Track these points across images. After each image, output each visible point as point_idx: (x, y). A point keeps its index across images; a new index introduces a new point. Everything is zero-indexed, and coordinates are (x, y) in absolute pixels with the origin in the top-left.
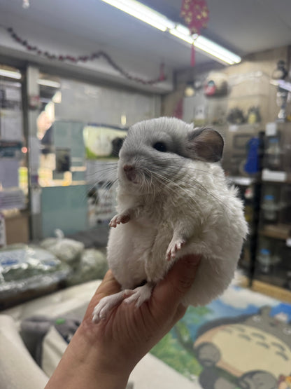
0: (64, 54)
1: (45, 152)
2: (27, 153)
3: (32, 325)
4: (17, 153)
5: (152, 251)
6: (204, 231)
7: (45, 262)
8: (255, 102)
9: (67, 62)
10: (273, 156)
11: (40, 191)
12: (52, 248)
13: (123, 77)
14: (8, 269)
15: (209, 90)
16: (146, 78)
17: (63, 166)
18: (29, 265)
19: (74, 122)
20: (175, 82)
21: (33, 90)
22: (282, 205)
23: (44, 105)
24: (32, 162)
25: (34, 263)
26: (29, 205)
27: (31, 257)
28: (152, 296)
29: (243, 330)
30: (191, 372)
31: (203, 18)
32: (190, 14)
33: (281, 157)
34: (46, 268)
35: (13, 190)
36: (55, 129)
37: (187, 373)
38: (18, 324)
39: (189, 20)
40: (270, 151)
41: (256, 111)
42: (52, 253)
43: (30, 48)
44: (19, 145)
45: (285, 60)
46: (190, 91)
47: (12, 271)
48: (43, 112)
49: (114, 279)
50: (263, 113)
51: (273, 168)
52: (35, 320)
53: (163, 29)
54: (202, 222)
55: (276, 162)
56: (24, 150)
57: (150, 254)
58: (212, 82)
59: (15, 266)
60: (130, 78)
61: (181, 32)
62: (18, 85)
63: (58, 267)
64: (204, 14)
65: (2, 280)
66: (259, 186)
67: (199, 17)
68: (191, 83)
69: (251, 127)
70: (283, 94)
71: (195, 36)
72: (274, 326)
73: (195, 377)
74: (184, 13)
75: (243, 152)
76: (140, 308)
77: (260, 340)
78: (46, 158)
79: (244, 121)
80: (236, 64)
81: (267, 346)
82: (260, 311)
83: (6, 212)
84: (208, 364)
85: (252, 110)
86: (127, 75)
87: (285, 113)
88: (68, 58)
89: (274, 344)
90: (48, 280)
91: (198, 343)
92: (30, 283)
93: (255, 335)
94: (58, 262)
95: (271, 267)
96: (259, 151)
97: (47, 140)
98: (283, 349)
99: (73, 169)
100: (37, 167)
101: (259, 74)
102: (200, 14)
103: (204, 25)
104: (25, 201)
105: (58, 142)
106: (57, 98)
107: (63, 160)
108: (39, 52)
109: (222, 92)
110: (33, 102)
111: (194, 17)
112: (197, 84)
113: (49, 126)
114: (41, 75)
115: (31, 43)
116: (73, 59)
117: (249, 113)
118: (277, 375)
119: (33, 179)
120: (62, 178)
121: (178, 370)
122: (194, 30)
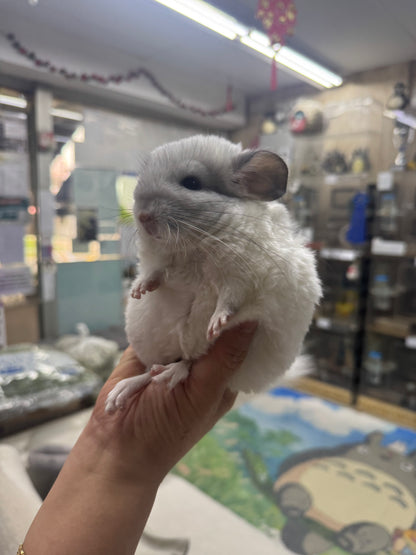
0: (89, 72)
1: (62, 213)
2: (36, 215)
3: (45, 459)
4: (21, 214)
5: (188, 322)
6: (260, 298)
7: (63, 370)
8: (362, 142)
9: (93, 83)
10: (387, 220)
11: (54, 268)
12: (72, 350)
13: (173, 105)
14: (9, 379)
15: (297, 124)
16: (205, 107)
17: (87, 233)
18: (40, 373)
19: (103, 170)
20: (248, 113)
21: (44, 124)
22: (400, 289)
23: (61, 145)
24: (43, 228)
25: (47, 370)
26: (39, 289)
27: (43, 363)
28: (189, 376)
29: (343, 466)
30: (271, 524)
31: (288, 21)
32: (271, 15)
33: (398, 220)
34: (64, 378)
35: (16, 267)
36: (76, 181)
37: (264, 526)
38: (24, 457)
39: (268, 23)
40: (383, 212)
41: (364, 155)
42: (72, 356)
43: (39, 63)
44: (24, 203)
45: (405, 82)
46: (269, 127)
47: (15, 382)
48: (58, 156)
49: (135, 358)
50: (373, 157)
51: (388, 237)
52: (49, 451)
53: (231, 36)
54: (256, 286)
55: (392, 228)
56: (32, 210)
57: (186, 326)
58: (300, 113)
59: (20, 376)
60: (183, 107)
61: (257, 42)
62: (23, 116)
63: (81, 377)
64: (291, 16)
65: (3, 396)
66: (367, 262)
67: (282, 19)
68: (270, 115)
69: (356, 178)
70: (403, 131)
71: (277, 46)
72: (387, 460)
73: (276, 532)
74: (261, 13)
75: (344, 213)
76: (173, 390)
77: (368, 480)
78: (62, 222)
79: (346, 169)
80: (334, 88)
81: (377, 488)
82: (367, 439)
83: (6, 299)
84: (295, 513)
85: (357, 153)
86: (178, 103)
87: (405, 158)
88: (94, 77)
89: (387, 485)
90: (68, 396)
91: (279, 484)
92: (40, 400)
93: (360, 472)
94: (81, 369)
95: (384, 377)
96: (367, 213)
97: (64, 196)
98: (399, 492)
99: (102, 237)
100: (50, 235)
101: (368, 102)
102: (284, 15)
103: (289, 30)
104: (33, 283)
105: (80, 199)
106: (79, 135)
107: (88, 224)
108: (53, 69)
109: (315, 128)
110: (44, 142)
111: (275, 19)
112: (280, 116)
113: (66, 176)
114: (55, 103)
115: (40, 56)
116: (101, 80)
117: (354, 158)
118: (391, 528)
119: (45, 251)
120: (86, 250)
121: (250, 521)
122: (276, 37)
